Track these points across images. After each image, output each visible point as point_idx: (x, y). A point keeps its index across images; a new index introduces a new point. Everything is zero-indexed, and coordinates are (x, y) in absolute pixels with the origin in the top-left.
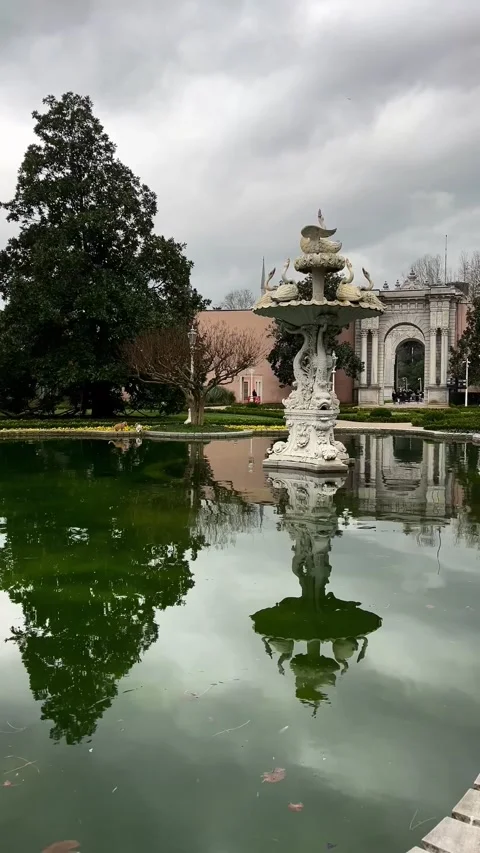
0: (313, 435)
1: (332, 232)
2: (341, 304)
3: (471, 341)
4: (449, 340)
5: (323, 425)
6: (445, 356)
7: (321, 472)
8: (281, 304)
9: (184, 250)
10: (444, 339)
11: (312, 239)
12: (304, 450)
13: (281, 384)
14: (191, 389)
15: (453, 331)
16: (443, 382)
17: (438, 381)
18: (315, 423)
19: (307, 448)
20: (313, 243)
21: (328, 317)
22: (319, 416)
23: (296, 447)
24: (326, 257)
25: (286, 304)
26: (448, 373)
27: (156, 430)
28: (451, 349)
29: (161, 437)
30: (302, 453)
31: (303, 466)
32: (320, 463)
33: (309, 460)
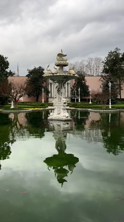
0: (62, 110)
1: (66, 55)
2: (70, 75)
3: (76, 86)
4: (70, 86)
5: (65, 108)
6: (70, 90)
7: (65, 121)
8: (54, 75)
9: (7, 59)
10: (69, 85)
11: (60, 57)
12: (59, 115)
13: (28, 97)
14: (14, 98)
15: (71, 83)
16: (69, 96)
17: (68, 96)
18: (62, 107)
19: (60, 114)
20: (60, 58)
21: (66, 78)
22: (64, 106)
23: (57, 114)
24: (65, 62)
25: (56, 75)
26: (70, 94)
27: (4, 110)
28: (71, 88)
29: (6, 112)
30: (59, 116)
31: (60, 119)
32: (64, 118)
33: (61, 118)
